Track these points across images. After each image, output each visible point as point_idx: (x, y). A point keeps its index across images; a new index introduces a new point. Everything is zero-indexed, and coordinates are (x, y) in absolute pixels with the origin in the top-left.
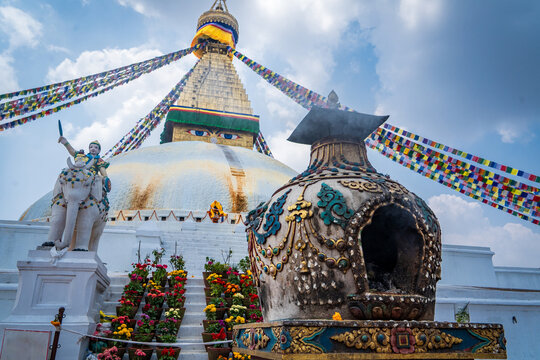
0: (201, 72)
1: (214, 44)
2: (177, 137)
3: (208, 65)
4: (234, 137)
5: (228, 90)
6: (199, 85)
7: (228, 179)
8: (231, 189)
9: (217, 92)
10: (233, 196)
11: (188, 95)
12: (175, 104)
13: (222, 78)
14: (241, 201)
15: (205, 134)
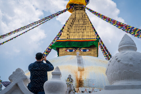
0: (71, 21)
1: (77, 6)
2: (61, 54)
3: (74, 17)
4: (88, 50)
5: (84, 28)
6: (70, 27)
7: (76, 73)
8: (77, 77)
9: (79, 30)
10: (77, 80)
11: (65, 33)
12: (60, 38)
13: (81, 22)
14: (81, 82)
15: (74, 50)
